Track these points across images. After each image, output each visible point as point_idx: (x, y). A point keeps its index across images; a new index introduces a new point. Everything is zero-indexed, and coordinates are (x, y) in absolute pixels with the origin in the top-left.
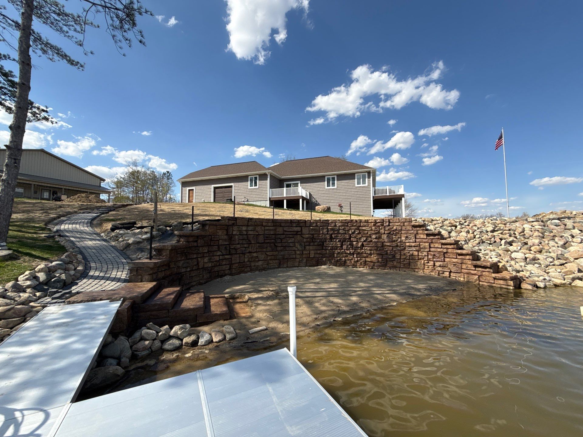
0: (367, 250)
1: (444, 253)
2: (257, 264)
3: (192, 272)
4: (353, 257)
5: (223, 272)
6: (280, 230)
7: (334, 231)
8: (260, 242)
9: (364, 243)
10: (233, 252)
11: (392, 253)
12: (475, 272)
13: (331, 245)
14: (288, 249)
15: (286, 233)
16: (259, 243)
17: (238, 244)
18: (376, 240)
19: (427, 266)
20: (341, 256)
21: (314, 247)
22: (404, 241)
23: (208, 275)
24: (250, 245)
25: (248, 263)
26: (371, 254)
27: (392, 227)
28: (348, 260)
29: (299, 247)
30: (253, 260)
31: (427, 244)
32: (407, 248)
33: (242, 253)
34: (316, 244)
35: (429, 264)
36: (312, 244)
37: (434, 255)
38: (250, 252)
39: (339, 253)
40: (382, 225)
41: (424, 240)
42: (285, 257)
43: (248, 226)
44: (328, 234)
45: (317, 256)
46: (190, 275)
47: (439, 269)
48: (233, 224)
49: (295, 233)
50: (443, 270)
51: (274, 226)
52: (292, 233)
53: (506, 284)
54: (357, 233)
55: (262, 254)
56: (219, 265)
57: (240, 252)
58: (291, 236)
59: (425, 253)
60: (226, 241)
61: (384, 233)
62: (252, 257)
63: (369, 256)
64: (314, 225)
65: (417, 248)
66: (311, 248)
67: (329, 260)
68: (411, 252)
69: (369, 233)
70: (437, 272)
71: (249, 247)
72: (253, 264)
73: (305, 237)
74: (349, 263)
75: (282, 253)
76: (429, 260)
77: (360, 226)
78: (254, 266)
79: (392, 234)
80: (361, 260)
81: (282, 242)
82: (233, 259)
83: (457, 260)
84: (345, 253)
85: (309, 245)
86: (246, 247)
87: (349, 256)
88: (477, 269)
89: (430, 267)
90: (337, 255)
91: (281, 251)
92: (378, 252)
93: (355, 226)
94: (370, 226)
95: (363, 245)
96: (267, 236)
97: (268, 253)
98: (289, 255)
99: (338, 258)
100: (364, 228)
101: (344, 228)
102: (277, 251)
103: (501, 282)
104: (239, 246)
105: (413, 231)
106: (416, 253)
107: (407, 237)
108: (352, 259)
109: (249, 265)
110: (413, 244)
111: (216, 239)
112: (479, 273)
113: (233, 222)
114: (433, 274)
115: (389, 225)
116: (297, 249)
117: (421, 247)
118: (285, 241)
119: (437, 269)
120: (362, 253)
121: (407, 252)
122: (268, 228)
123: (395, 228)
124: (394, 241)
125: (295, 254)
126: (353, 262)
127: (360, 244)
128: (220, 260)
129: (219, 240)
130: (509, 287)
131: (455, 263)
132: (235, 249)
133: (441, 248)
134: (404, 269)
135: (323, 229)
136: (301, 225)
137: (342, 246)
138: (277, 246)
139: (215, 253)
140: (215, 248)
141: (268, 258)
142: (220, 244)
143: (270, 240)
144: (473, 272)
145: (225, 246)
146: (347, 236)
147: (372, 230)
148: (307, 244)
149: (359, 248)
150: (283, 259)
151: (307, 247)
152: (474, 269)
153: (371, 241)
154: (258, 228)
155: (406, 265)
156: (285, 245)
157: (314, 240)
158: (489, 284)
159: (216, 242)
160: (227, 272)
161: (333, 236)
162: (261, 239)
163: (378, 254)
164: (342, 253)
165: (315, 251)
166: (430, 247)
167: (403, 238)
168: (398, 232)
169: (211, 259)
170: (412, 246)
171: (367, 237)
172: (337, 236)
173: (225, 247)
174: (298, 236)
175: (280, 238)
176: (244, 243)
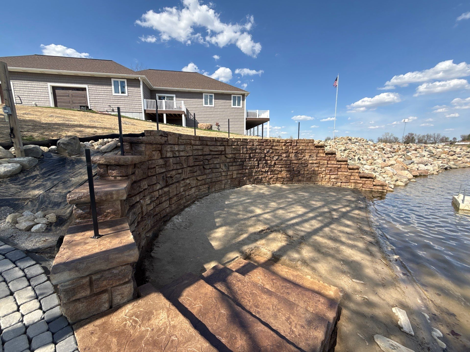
0: (277, 168)
1: (338, 168)
2: (190, 193)
4: (268, 175)
5: (164, 211)
6: (207, 150)
7: (252, 151)
8: (191, 165)
9: (276, 161)
10: (170, 181)
11: (298, 170)
12: (361, 181)
13: (250, 165)
14: (214, 171)
15: (212, 153)
16: (189, 166)
17: (173, 170)
18: (286, 159)
19: (325, 179)
20: (258, 174)
21: (237, 168)
22: (307, 159)
24: (183, 170)
25: (183, 193)
26: (281, 171)
27: (299, 147)
28: (264, 177)
29: (224, 168)
30: (187, 188)
31: (326, 161)
32: (309, 165)
33: (178, 182)
34: (237, 164)
35: (326, 177)
36: (234, 164)
37: (331, 170)
38: (183, 179)
39: (256, 172)
40: (291, 145)
41: (323, 158)
42: (213, 180)
43: (179, 144)
44: (247, 153)
45: (239, 175)
47: (334, 180)
48: (166, 142)
49: (219, 153)
50: (337, 181)
51: (201, 145)
52: (217, 153)
53: (382, 189)
54: (270, 152)
55: (193, 180)
57: (175, 180)
58: (217, 156)
59: (323, 169)
61: (292, 153)
62: (186, 185)
63: (280, 173)
64: (235, 144)
65: (317, 165)
66: (234, 168)
67: (249, 179)
68: (313, 168)
69: (280, 152)
70: (332, 183)
71: (182, 173)
72: (187, 193)
73: (229, 157)
74: (265, 180)
75: (210, 176)
76: (326, 174)
77: (273, 146)
78: (189, 195)
79: (298, 153)
80: (274, 176)
81: (209, 164)
82: (171, 191)
83: (348, 173)
84: (261, 172)
85: (232, 166)
86: (180, 174)
87: (264, 174)
88: (362, 179)
89: (327, 179)
90: (255, 174)
91: (209, 173)
92: (287, 169)
93: (269, 145)
94: (280, 145)
95: (275, 163)
96: (196, 157)
97: (198, 178)
98: (217, 177)
99: (256, 177)
100: (276, 148)
101: (261, 148)
102: (205, 174)
103: (379, 187)
104: (174, 173)
105: (315, 151)
106: (317, 169)
107: (310, 156)
108: (267, 177)
110: (315, 162)
111: (153, 167)
112: (363, 182)
113: (165, 139)
114: (329, 184)
115: (296, 146)
116: (223, 171)
117: (321, 163)
118: (211, 162)
119: (332, 181)
120: (275, 170)
121: (310, 168)
122: (196, 147)
123: (301, 148)
124: (300, 159)
125: (222, 176)
126: (267, 179)
127: (273, 162)
128: (159, 196)
129: (155, 168)
130: (384, 191)
131: (346, 176)
132: (172, 178)
133: (336, 164)
134: (307, 182)
135: (243, 148)
136: (225, 143)
137: (258, 165)
138: (205, 169)
139: (154, 188)
140: (154, 180)
142: (157, 172)
143: (199, 161)
144: (359, 181)
145: (162, 175)
146: (263, 156)
147: (282, 149)
148: (230, 164)
149: (272, 166)
150: (212, 182)
151: (231, 168)
152: (360, 179)
153: (282, 160)
154: (188, 148)
155: (308, 179)
156: (212, 166)
157: (235, 160)
158: (369, 189)
159: (153, 170)
160: (168, 210)
161: (251, 155)
162: (191, 161)
163: (287, 171)
164: (259, 172)
165: (237, 172)
166: (328, 164)
167: (307, 157)
168: (303, 152)
169: (152, 197)
170: (313, 163)
171: (279, 156)
172: (255, 156)
174: (223, 156)
175: (207, 159)
176: (178, 167)
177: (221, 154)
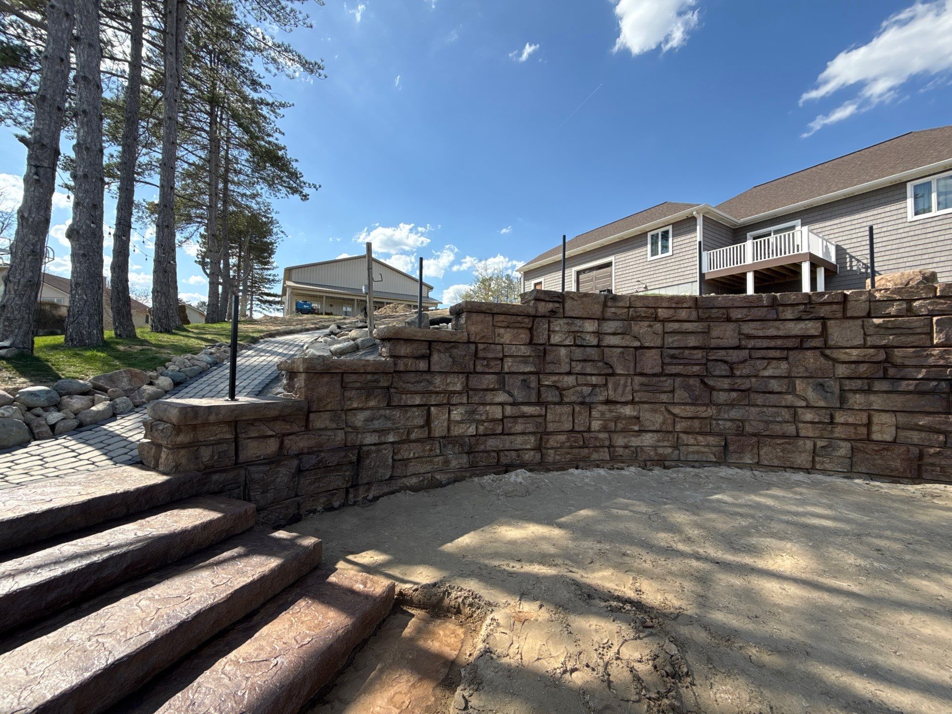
2: (635, 442)
3: (406, 446)
5: (514, 454)
6: (725, 333)
8: (648, 371)
10: (550, 396)
14: (760, 399)
15: (751, 343)
16: (642, 374)
17: (569, 373)
21: (898, 402)
23: (464, 459)
24: (611, 380)
25: (602, 435)
29: (812, 395)
30: (620, 426)
33: (582, 403)
34: (904, 386)
36: (882, 386)
38: (608, 402)
42: (748, 429)
43: (602, 319)
46: (394, 454)
48: (553, 312)
49: (790, 343)
51: (699, 320)
52: (779, 343)
55: (656, 411)
56: (502, 434)
57: (573, 398)
58: (773, 354)
60: (526, 363)
62: (617, 419)
64: (892, 310)
66: (877, 402)
71: (606, 385)
72: (620, 441)
73: (845, 358)
75: (734, 413)
78: (626, 447)
81: (732, 376)
82: (550, 417)
85: (869, 391)
86: (594, 386)
91: (732, 405)
96: (672, 352)
97: (676, 410)
98: (767, 422)
102: (711, 403)
104: (570, 380)
109: (607, 443)
111: (490, 355)
113: (551, 306)
116: (804, 404)
118: (745, 372)
122: (676, 326)
125: (795, 419)
128: (504, 417)
129: (502, 360)
132: (560, 390)
136: (823, 311)
138: (712, 389)
139: (489, 397)
140: (489, 381)
141: (678, 427)
142: (506, 370)
143: (685, 365)
145: (521, 377)
148: (857, 384)
150: (741, 433)
151: (857, 400)
154: (641, 328)
156: (746, 384)
159: (492, 363)
160: (528, 456)
162: (651, 362)
165: (902, 419)
169: (473, 412)
173: (524, 381)
174: (809, 353)
175: (725, 362)
176: (588, 370)
177: (801, 348)
